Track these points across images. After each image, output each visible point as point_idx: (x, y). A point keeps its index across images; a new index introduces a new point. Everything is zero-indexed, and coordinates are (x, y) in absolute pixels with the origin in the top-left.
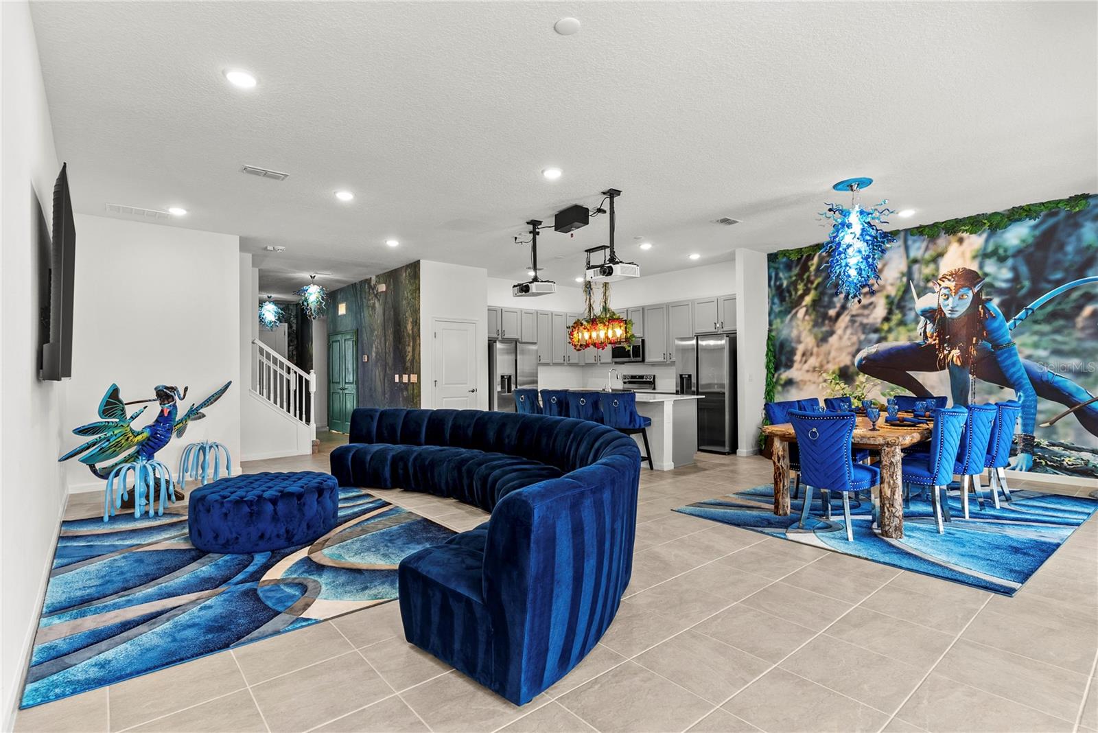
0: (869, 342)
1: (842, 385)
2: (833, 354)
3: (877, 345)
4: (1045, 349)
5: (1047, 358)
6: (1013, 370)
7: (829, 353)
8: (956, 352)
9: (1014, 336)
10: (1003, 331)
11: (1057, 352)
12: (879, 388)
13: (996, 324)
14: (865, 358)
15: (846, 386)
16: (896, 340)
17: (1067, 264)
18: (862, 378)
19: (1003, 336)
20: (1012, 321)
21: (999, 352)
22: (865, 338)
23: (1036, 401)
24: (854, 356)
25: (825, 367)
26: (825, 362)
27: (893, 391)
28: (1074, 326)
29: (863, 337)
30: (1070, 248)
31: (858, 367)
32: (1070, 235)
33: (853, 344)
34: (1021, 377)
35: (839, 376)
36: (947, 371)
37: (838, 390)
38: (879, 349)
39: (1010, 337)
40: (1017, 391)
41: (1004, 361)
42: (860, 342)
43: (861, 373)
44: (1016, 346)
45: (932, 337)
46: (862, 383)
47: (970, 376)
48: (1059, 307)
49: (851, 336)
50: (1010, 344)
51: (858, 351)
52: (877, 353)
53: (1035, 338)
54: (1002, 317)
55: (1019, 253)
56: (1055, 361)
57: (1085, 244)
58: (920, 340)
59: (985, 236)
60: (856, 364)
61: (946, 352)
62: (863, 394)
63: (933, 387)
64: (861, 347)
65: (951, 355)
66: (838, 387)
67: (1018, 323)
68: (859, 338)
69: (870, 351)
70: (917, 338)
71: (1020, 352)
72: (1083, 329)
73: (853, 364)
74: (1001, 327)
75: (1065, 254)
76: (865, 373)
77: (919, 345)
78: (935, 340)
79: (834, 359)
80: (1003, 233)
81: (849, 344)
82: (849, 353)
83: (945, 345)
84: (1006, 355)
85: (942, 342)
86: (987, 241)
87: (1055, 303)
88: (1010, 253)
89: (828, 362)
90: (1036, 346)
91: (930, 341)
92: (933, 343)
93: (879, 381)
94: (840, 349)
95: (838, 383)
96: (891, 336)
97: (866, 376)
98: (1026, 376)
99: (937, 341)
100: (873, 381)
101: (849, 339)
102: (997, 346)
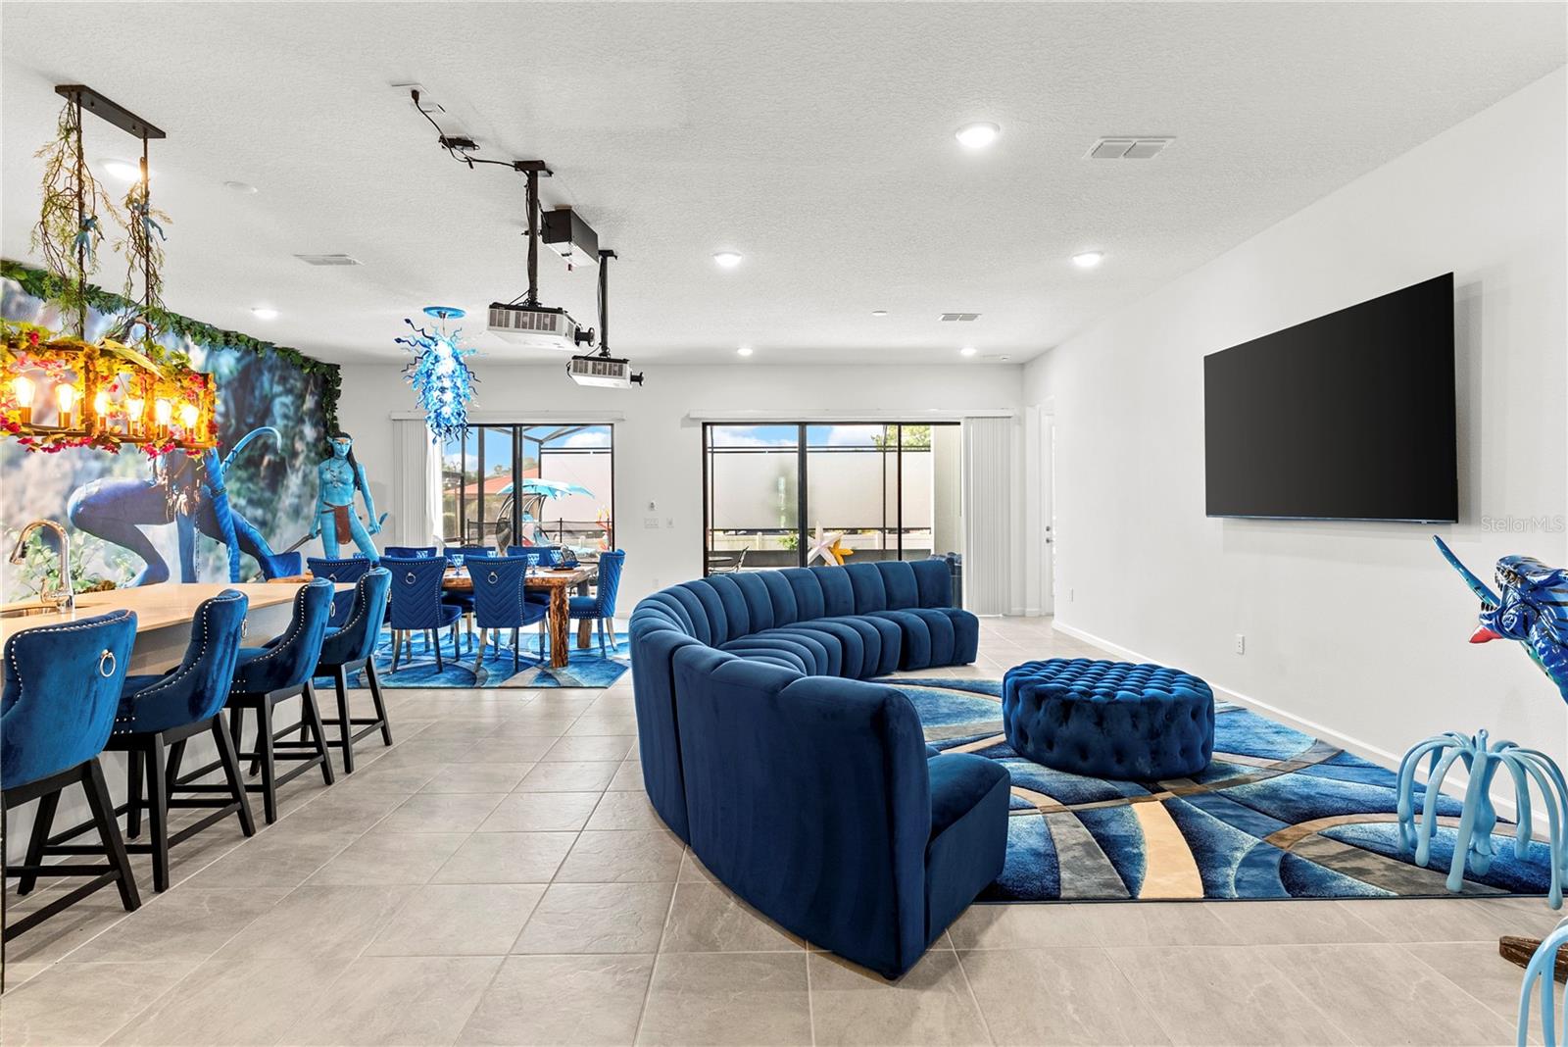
0: (89, 475)
1: (47, 553)
2: (31, 492)
3: (99, 480)
4: (244, 497)
5: (245, 507)
6: (225, 521)
7: (23, 491)
8: (183, 498)
9: (226, 481)
10: (218, 474)
11: (251, 502)
12: (102, 553)
13: (213, 466)
14: (83, 503)
15: (55, 554)
16: (123, 475)
17: (256, 409)
18: (80, 537)
19: (218, 481)
20: (224, 463)
21: (216, 499)
22: (83, 468)
23: (239, 556)
24: (66, 498)
25: (16, 520)
26: (15, 509)
27: (119, 557)
28: (259, 475)
29: (79, 465)
30: (257, 393)
31: (71, 518)
32: (257, 380)
33: (64, 476)
34: (230, 530)
35: (41, 536)
36: (175, 522)
37: (40, 565)
38: (102, 487)
39: (222, 482)
40: (228, 546)
41: (219, 511)
42: (75, 474)
43: (78, 530)
44: (227, 493)
45: (161, 476)
46: (78, 547)
47: (195, 529)
48: (252, 453)
49: (61, 461)
50: (223, 490)
51: (72, 489)
52: (99, 494)
53: (238, 485)
54: (217, 457)
55: (229, 384)
56: (250, 512)
57: (264, 393)
58: (149, 478)
59: (206, 352)
60: (69, 513)
61: (175, 497)
62: (80, 567)
63: (163, 547)
64: (77, 483)
65: (179, 502)
66: (39, 558)
67: (228, 465)
68: (73, 466)
69: (89, 491)
70: (146, 474)
71: (230, 500)
72: (264, 478)
73: (66, 513)
74: (217, 468)
75: (255, 398)
76: (83, 529)
77: (148, 485)
78: (164, 479)
79: (33, 502)
80: (219, 355)
81: (58, 475)
82: (58, 493)
83: (174, 487)
84: (221, 503)
85: (170, 485)
86: (208, 358)
87: (250, 448)
88: (223, 382)
89: (22, 509)
90: (239, 494)
91: (160, 481)
92: (163, 483)
93: (101, 542)
94: (43, 484)
95: (39, 551)
96: (117, 468)
97: (85, 533)
98: (233, 528)
99: (166, 482)
100: (94, 543)
101: (58, 466)
102: (214, 492)
